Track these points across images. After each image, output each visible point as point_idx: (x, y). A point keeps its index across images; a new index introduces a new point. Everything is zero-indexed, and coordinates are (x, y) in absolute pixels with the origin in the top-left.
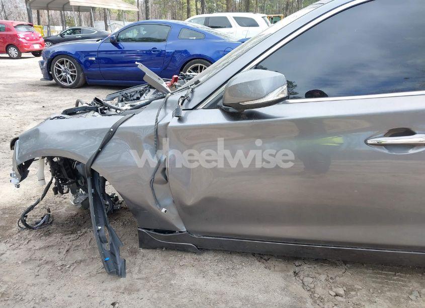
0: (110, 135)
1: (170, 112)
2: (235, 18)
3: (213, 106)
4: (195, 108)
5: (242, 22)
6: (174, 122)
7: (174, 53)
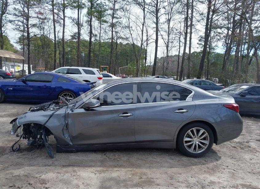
0: (51, 116)
1: (69, 110)
2: (83, 69)
3: (82, 108)
4: (76, 108)
5: (87, 72)
6: (70, 112)
7: (55, 87)
